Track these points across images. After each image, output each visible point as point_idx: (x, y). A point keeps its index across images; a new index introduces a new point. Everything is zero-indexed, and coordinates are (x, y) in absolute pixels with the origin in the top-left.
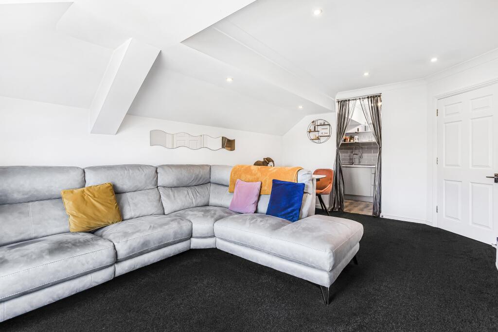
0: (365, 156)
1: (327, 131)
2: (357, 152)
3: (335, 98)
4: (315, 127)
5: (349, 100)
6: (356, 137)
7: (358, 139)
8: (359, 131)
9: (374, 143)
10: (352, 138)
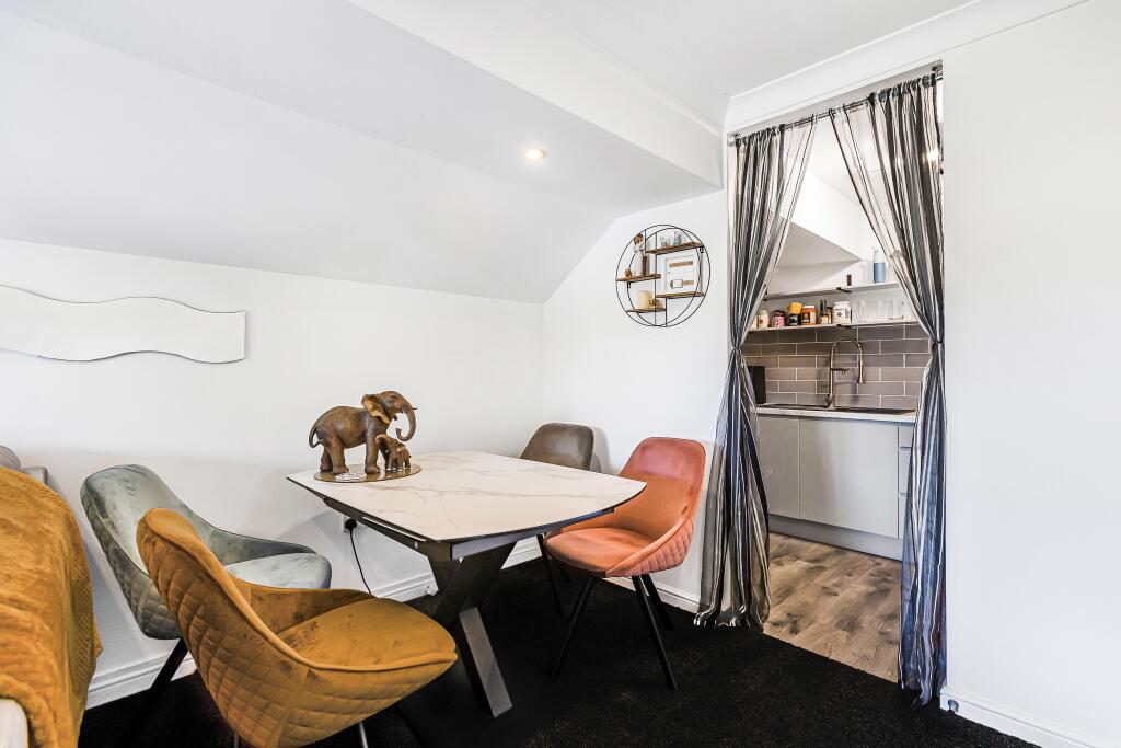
0: (877, 374)
1: (690, 273)
2: (844, 360)
3: (719, 127)
4: (645, 260)
5: (782, 128)
6: (841, 306)
7: (850, 314)
8: (855, 284)
9: (911, 328)
10: (825, 309)
